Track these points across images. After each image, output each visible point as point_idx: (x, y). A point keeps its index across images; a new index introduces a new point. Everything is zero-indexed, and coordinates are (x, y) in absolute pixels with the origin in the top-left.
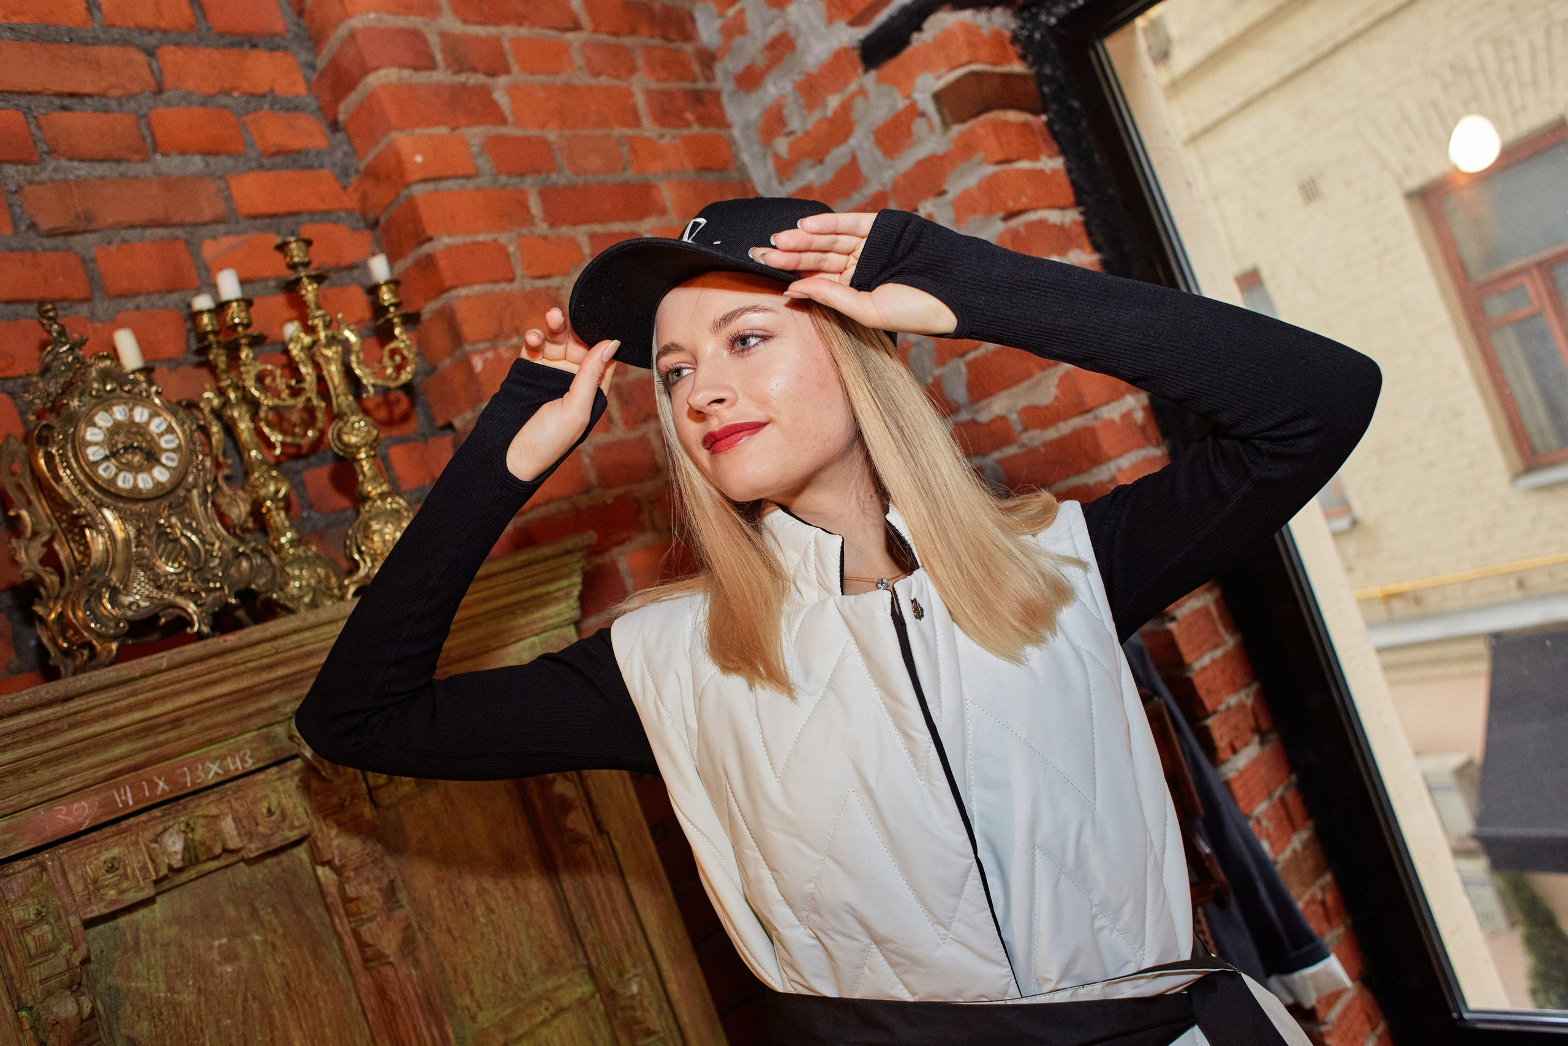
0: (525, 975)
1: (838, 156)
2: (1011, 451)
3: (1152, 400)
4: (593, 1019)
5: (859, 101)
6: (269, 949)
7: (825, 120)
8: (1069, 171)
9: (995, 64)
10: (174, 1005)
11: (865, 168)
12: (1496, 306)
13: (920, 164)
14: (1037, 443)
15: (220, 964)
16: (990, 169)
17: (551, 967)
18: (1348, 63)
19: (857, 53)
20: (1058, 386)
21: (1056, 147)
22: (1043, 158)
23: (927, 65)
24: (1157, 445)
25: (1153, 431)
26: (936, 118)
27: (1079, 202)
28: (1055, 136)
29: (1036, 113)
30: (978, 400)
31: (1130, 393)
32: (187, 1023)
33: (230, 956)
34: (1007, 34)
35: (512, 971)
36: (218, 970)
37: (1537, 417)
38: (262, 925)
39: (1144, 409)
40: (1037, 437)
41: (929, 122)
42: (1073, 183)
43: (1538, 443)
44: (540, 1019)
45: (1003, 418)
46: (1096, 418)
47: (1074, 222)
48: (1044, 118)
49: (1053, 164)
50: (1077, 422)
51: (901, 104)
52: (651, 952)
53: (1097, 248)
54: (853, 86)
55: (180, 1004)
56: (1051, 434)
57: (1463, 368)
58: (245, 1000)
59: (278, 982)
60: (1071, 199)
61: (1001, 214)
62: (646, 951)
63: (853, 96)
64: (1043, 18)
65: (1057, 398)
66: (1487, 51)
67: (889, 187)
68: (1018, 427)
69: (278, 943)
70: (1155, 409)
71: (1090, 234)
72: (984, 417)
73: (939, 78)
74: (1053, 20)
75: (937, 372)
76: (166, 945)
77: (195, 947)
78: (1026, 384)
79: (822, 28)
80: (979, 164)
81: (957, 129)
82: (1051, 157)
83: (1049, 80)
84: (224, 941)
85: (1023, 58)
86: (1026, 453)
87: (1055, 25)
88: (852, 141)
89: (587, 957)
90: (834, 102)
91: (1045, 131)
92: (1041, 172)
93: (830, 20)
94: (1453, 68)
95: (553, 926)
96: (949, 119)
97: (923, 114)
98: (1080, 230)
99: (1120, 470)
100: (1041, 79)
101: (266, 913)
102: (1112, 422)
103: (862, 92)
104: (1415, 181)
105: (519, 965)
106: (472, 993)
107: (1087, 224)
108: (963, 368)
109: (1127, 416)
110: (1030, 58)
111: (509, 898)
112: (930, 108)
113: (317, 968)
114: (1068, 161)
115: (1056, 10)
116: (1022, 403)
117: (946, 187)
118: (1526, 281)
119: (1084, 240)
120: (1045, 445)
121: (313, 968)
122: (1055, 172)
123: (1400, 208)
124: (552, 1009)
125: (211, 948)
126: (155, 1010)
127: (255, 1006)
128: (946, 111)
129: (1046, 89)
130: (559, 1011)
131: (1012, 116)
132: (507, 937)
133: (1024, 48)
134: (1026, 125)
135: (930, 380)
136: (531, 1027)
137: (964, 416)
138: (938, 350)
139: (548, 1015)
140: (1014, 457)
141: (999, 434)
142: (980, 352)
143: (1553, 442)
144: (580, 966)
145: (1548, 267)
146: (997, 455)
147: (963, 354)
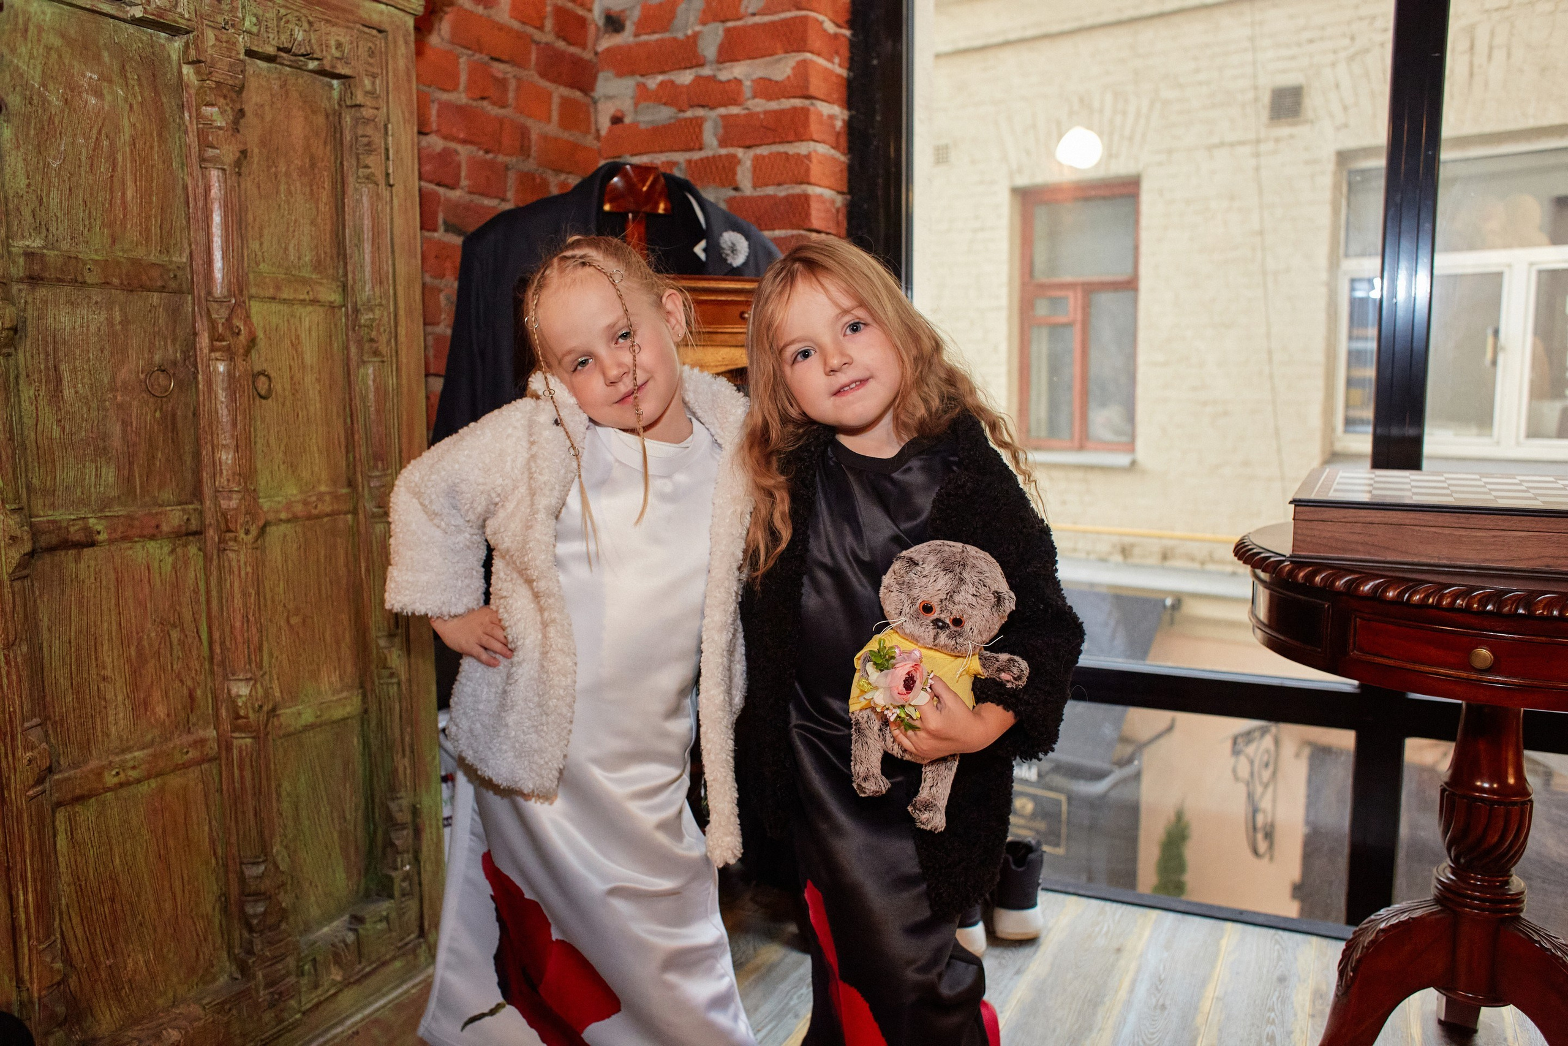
0: (299, 259)
2: (734, 110)
3: (851, 118)
4: (336, 325)
6: (127, 107)
10: (44, 100)
12: (1042, 309)
14: (759, 109)
15: (87, 91)
17: (318, 266)
18: (1009, 59)
20: (794, 68)
24: (843, 154)
25: (843, 141)
30: (724, 62)
31: (839, 106)
32: (50, 119)
33: (99, 95)
35: (291, 249)
36: (85, 95)
37: (1039, 410)
38: (127, 85)
39: (844, 120)
40: (760, 105)
43: (1034, 431)
44: (302, 297)
45: (738, 82)
46: (812, 104)
50: (797, 102)
52: (395, 294)
55: (49, 102)
56: (774, 105)
57: (1003, 347)
58: (99, 132)
59: (127, 137)
62: (391, 292)
65: (789, 77)
66: (1109, 98)
68: (748, 93)
69: (135, 106)
70: (850, 125)
72: (724, 76)
75: (698, 28)
76: (49, 49)
77: (71, 66)
78: (768, 59)
84: (95, 77)
86: (746, 116)
89: (346, 275)
94: (1081, 100)
95: (328, 238)
99: (815, 151)
101: (132, 76)
104: (1022, 181)
105: (298, 246)
106: (261, 244)
108: (721, 32)
109: (832, 117)
111: (305, 194)
113: (159, 147)
116: (760, 73)
118: (1070, 294)
120: (766, 112)
121: (156, 144)
123: (1004, 199)
124: (311, 296)
125: (84, 76)
126: (28, 93)
127: (106, 143)
130: (315, 302)
132: (295, 221)
135: (690, 32)
136: (294, 299)
137: (706, 71)
138: (704, 11)
139: (307, 298)
140: (737, 116)
141: (730, 94)
142: (739, 23)
143: (1043, 433)
144: (338, 280)
145: (1090, 289)
146: (722, 111)
147: (725, 21)
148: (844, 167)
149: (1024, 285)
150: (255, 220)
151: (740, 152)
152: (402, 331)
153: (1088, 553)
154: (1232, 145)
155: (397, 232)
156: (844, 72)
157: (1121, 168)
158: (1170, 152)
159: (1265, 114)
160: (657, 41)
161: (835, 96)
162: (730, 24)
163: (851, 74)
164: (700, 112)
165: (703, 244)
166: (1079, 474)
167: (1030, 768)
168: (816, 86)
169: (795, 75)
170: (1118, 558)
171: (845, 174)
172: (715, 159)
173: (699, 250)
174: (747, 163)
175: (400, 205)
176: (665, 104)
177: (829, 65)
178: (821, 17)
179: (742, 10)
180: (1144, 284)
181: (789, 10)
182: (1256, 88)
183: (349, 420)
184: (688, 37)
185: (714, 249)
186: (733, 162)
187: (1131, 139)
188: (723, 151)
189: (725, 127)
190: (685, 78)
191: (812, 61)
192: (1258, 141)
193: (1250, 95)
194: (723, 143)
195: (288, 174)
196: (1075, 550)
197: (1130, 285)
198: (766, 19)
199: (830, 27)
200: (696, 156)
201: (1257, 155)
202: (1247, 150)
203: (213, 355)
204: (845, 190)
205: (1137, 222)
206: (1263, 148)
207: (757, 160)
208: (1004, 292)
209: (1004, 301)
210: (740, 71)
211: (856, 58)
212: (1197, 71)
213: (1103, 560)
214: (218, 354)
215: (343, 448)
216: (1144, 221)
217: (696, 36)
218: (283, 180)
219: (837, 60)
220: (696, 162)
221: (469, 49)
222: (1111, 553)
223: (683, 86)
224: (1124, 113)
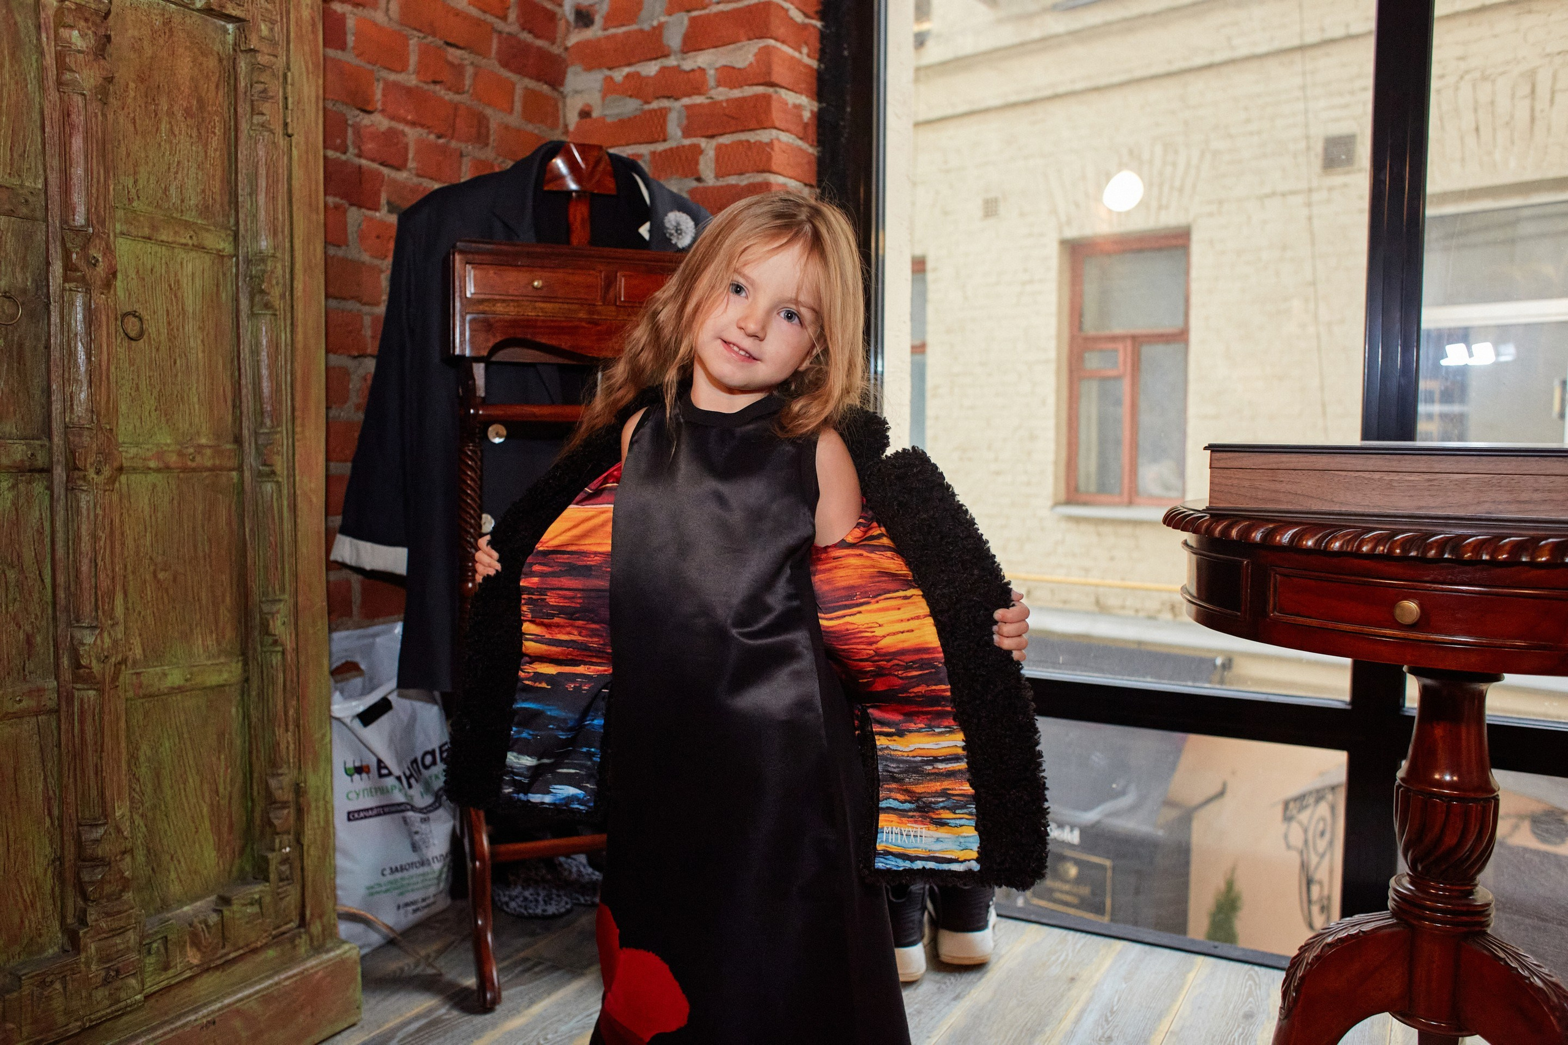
0: (183, 201)
2: (698, 100)
3: (820, 110)
4: (224, 274)
12: (1093, 360)
14: (721, 98)
17: (205, 210)
18: (1058, 112)
20: (755, 55)
24: (812, 145)
25: (812, 132)
30: (688, 51)
31: (807, 96)
35: (173, 191)
37: (1088, 464)
39: (812, 112)
40: (722, 94)
43: (1082, 486)
44: (183, 241)
45: (702, 70)
46: (776, 92)
50: (760, 90)
52: (292, 246)
56: (736, 93)
57: (1051, 400)
62: (287, 245)
65: (751, 64)
66: (1158, 149)
68: (712, 82)
70: (820, 117)
72: (688, 65)
75: (663, 19)
78: (731, 47)
86: (709, 104)
89: (237, 223)
94: (1131, 152)
95: (218, 184)
99: (778, 140)
102: (786, 104)
104: (1071, 233)
105: (181, 188)
106: (136, 182)
108: (686, 22)
109: (798, 107)
111: (191, 137)
113: (12, 66)
116: (723, 61)
118: (1120, 346)
120: (727, 101)
121: (8, 63)
123: (1052, 252)
124: (195, 241)
130: (200, 247)
132: (179, 162)
135: (655, 23)
136: (174, 242)
137: (672, 62)
138: (670, 2)
139: (190, 242)
140: (700, 105)
141: (694, 83)
142: (706, 11)
143: (1093, 488)
144: (227, 228)
145: (1137, 341)
146: (686, 101)
147: (688, 11)
148: (814, 160)
149: (1073, 338)
150: (128, 155)
151: (703, 143)
152: (299, 286)
153: (1137, 611)
154: (1283, 195)
155: (296, 184)
156: (814, 64)
157: (1170, 219)
158: (1221, 202)
159: (1317, 163)
160: (624, 33)
161: (803, 86)
162: (695, 14)
163: (822, 66)
164: (665, 103)
165: (647, 225)
166: (1127, 530)
167: (1072, 830)
168: (779, 73)
169: (757, 61)
170: (1168, 616)
171: (815, 167)
172: (680, 149)
173: (644, 230)
174: (711, 153)
175: (300, 157)
176: (631, 96)
177: (796, 54)
178: (786, 5)
180: (1194, 337)
182: (1307, 137)
183: (237, 374)
184: (654, 28)
185: (658, 229)
186: (697, 151)
187: (1181, 190)
188: (687, 142)
189: (688, 117)
190: (651, 69)
191: (774, 47)
192: (1310, 190)
193: (1302, 145)
194: (687, 133)
195: (171, 114)
196: (1123, 607)
197: (1180, 337)
198: (730, 7)
199: (798, 16)
200: (660, 147)
201: (1309, 205)
202: (1300, 199)
203: (67, 285)
204: (814, 183)
205: (1187, 273)
206: (1316, 197)
207: (719, 148)
208: (1052, 344)
209: (1052, 354)
210: (706, 60)
211: (828, 51)
212: (1248, 121)
213: (1151, 618)
214: (72, 285)
215: (230, 403)
216: (1194, 273)
217: (661, 26)
218: (165, 119)
219: (805, 50)
220: (660, 153)
221: (420, 31)
222: (1159, 611)
223: (648, 77)
224: (1174, 165)
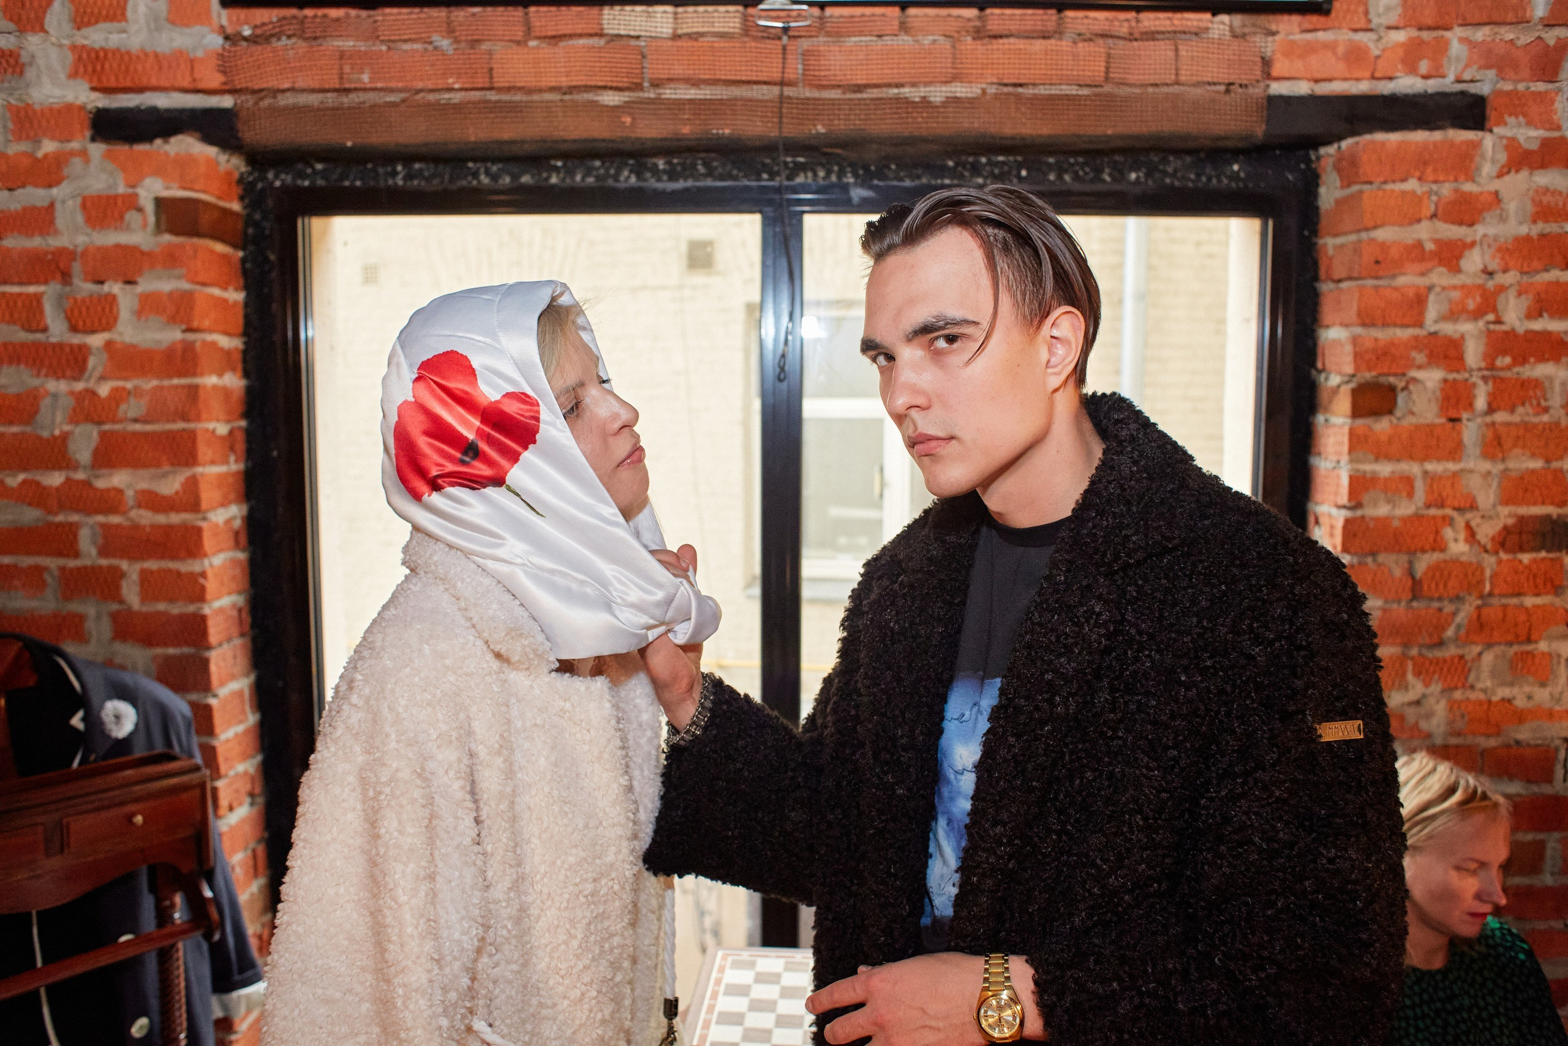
1: (34, 196)
2: (115, 519)
3: (250, 510)
5: (77, 161)
7: (31, 155)
8: (246, 305)
9: (220, 198)
11: (60, 222)
13: (118, 246)
14: (144, 522)
16: (185, 285)
19: (91, 116)
20: (182, 483)
21: (241, 282)
22: (231, 289)
23: (159, 171)
24: (243, 550)
25: (243, 539)
26: (151, 219)
27: (245, 334)
28: (245, 273)
29: (235, 246)
30: (100, 467)
31: (236, 504)
34: (236, 175)
39: (243, 518)
40: (146, 518)
41: (145, 219)
42: (246, 316)
45: (120, 491)
46: (205, 518)
47: (236, 349)
48: (241, 254)
49: (237, 296)
50: (186, 517)
51: (122, 189)
53: (246, 374)
54: (75, 145)
56: (161, 519)
60: (241, 329)
61: (184, 327)
63: (72, 153)
64: (270, 175)
65: (177, 493)
67: (79, 250)
68: (131, 503)
70: (250, 519)
71: (245, 361)
72: (101, 484)
73: (167, 188)
74: (278, 184)
75: (67, 428)
78: (152, 471)
79: (63, 77)
80: (179, 278)
81: (167, 238)
82: (236, 289)
83: (256, 225)
85: (242, 198)
86: (129, 526)
87: (278, 188)
88: (55, 191)
90: (48, 147)
91: (239, 266)
92: (226, 301)
93: (74, 75)
96: (163, 227)
97: (140, 210)
98: (238, 357)
99: (211, 564)
100: (249, 221)
102: (217, 525)
103: (84, 154)
107: (245, 352)
108: (95, 434)
109: (228, 520)
110: (247, 201)
112: (150, 208)
114: (248, 296)
115: (283, 176)
116: (144, 485)
117: (139, 280)
119: (240, 366)
120: (152, 526)
122: (236, 303)
128: (163, 218)
129: (250, 231)
131: (220, 248)
133: (245, 190)
134: (224, 256)
135: (57, 432)
137: (80, 476)
138: (74, 410)
140: (118, 526)
141: (110, 502)
142: (118, 427)
146: (100, 518)
147: (100, 423)
148: (246, 564)
151: (124, 565)
154: (654, 289)
156: (240, 467)
159: (683, 263)
160: (15, 435)
161: (232, 496)
162: (107, 427)
163: (250, 464)
164: (74, 518)
165: (80, 714)
168: (208, 495)
169: (184, 491)
171: (246, 571)
172: (94, 570)
173: (77, 721)
174: (135, 577)
176: (30, 504)
177: (223, 469)
178: (211, 426)
179: (120, 413)
181: (174, 421)
182: (674, 240)
184: (54, 438)
185: (93, 721)
186: (118, 575)
188: (104, 562)
189: (105, 537)
190: (55, 479)
191: (202, 473)
192: (678, 287)
193: (669, 243)
194: (103, 552)
198: (149, 428)
199: (223, 429)
200: (72, 563)
201: (680, 300)
202: (671, 294)
204: (247, 586)
206: (684, 294)
207: (145, 575)
210: (119, 479)
217: (65, 437)
219: (232, 458)
220: (72, 570)
223: (50, 487)
